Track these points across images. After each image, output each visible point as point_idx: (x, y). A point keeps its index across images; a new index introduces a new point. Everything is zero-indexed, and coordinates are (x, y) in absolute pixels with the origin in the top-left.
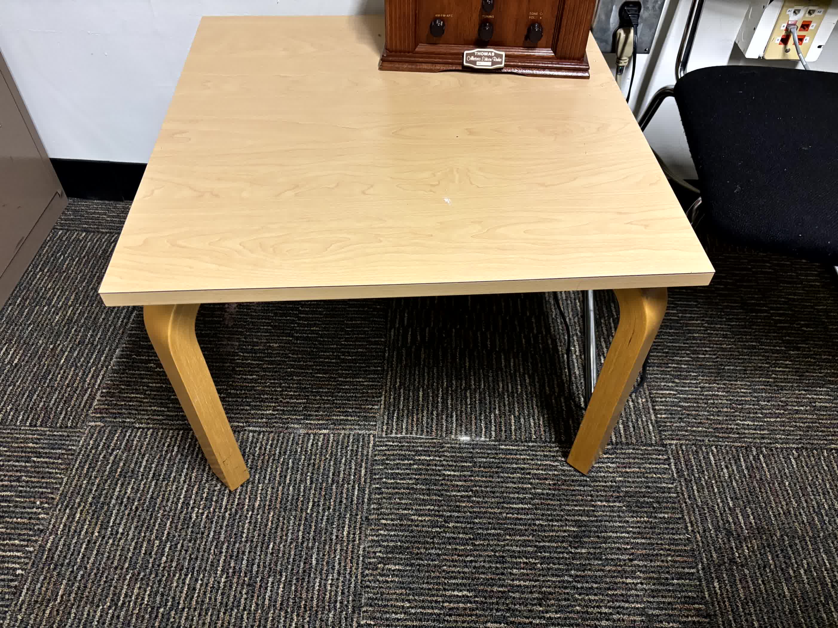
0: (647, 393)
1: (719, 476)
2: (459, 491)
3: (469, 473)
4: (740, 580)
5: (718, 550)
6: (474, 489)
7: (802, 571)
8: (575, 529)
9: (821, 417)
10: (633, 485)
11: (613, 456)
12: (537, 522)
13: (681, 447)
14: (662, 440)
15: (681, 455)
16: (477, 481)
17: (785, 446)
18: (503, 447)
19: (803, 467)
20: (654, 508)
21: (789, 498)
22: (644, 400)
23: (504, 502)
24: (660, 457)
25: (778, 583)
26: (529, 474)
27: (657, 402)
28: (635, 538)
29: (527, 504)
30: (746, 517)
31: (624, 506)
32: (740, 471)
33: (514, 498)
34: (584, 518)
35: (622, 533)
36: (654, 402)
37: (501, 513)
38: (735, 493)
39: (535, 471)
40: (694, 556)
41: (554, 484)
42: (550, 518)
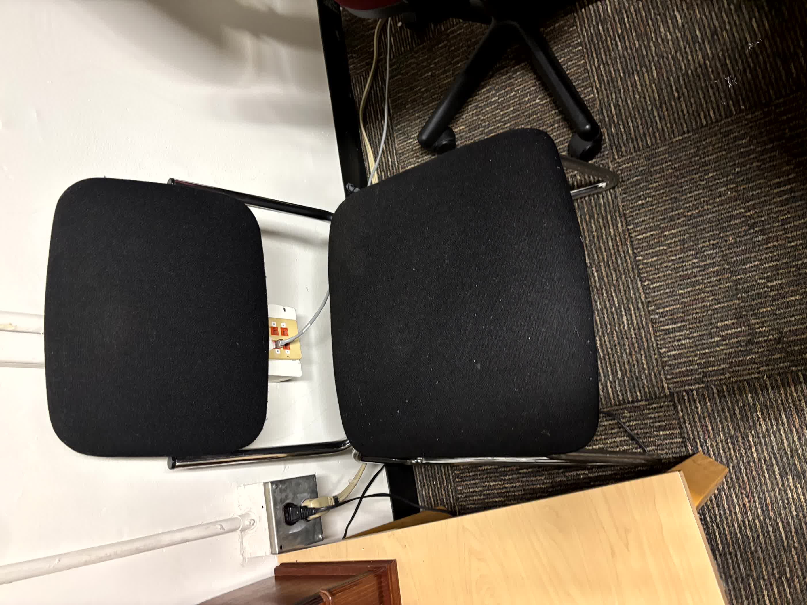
0: (616, 408)
1: (691, 347)
2: (785, 590)
3: (762, 581)
4: (797, 335)
5: (772, 352)
6: (777, 576)
7: (770, 284)
8: (790, 477)
9: (601, 259)
10: (725, 424)
11: (698, 441)
12: (794, 513)
13: (669, 379)
14: (665, 396)
15: (678, 380)
16: (768, 573)
17: (641, 291)
18: (720, 547)
19: (659, 277)
20: (744, 406)
21: (696, 290)
22: (626, 411)
23: (783, 546)
24: (686, 398)
25: (788, 305)
26: (743, 522)
27: (623, 399)
28: (783, 424)
29: (777, 524)
30: (727, 327)
31: (751, 432)
32: (680, 329)
33: (775, 536)
34: (776, 469)
35: (781, 435)
36: (624, 402)
37: (795, 548)
38: (704, 335)
39: (739, 515)
40: (786, 373)
41: (747, 497)
42: (786, 501)
